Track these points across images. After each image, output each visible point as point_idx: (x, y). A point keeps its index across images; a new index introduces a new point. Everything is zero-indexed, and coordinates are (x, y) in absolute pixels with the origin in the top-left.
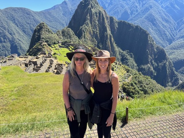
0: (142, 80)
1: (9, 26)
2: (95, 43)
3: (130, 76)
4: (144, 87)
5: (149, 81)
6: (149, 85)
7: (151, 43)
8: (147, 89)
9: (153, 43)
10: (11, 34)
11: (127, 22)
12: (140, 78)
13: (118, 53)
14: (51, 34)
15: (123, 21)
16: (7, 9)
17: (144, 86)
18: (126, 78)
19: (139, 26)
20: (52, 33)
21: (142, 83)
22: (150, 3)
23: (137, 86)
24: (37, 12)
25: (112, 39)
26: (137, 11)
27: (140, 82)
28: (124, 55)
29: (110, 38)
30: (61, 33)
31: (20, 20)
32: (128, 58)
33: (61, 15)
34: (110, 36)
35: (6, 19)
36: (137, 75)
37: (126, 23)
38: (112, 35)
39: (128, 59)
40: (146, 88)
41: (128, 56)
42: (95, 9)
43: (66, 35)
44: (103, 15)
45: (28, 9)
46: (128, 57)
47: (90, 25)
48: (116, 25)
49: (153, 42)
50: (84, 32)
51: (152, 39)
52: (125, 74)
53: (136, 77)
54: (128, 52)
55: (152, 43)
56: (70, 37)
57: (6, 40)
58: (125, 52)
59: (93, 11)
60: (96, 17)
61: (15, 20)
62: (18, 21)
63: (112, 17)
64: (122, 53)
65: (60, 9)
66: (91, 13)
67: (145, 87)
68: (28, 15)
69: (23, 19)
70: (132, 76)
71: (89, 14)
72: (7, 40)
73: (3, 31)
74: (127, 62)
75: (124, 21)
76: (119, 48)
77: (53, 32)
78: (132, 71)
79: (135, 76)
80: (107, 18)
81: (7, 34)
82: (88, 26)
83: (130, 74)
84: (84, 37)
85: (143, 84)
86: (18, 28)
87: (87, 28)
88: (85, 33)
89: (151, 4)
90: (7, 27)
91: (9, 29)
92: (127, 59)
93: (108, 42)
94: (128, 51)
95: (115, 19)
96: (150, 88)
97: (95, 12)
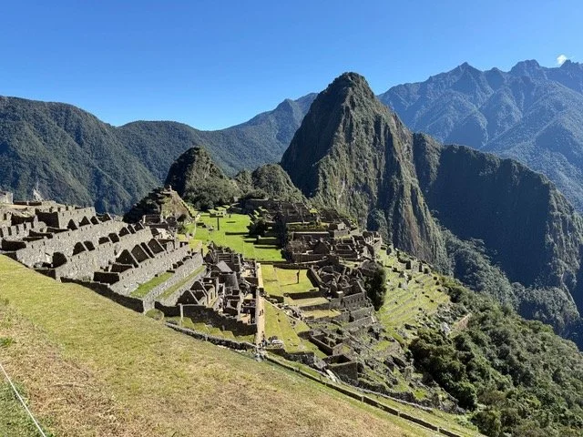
0: (511, 332)
1: (129, 169)
2: (360, 211)
3: (464, 313)
4: (515, 358)
5: (544, 339)
6: (542, 353)
7: (564, 218)
8: (530, 367)
9: (573, 217)
10: (129, 190)
11: (471, 148)
12: (499, 323)
13: (442, 249)
14: (218, 178)
15: (457, 146)
16: (129, 125)
17: (518, 354)
18: (442, 320)
19: (516, 162)
20: (221, 177)
21: (508, 343)
22: (552, 94)
23: (485, 351)
24: (207, 132)
25: (421, 200)
26: (509, 119)
27: (499, 339)
28: (467, 254)
29: (412, 197)
30: (249, 177)
31: (159, 153)
32: (481, 266)
33: (274, 138)
34: (413, 191)
35: (124, 150)
36: (491, 314)
37: (469, 154)
38: (419, 189)
39: (481, 269)
40: (526, 366)
41: (480, 259)
42: (361, 110)
43: (265, 181)
44: (387, 127)
45: (182, 125)
46: (482, 261)
47: (344, 156)
48: (435, 159)
49: (572, 213)
50: (325, 177)
51: (565, 202)
52: (441, 306)
53: (482, 320)
54: (478, 244)
55: (569, 216)
56: (277, 189)
57: (114, 207)
58: (467, 246)
59: (356, 115)
60: (367, 132)
61: (146, 153)
62: (154, 157)
63: (420, 135)
64: (458, 246)
65: (270, 124)
66: (348, 123)
67: (521, 359)
68: (183, 142)
69: (168, 152)
70: (470, 315)
71: (344, 124)
72: (117, 206)
73: (111, 182)
74: (477, 279)
75: (462, 148)
76: (448, 232)
77: (223, 175)
78: (470, 297)
79: (482, 314)
80: (403, 137)
81: (119, 189)
82: (337, 158)
83: (465, 308)
84: (324, 192)
85: (513, 347)
86: (151, 174)
87: (335, 166)
88: (328, 180)
89: (558, 98)
90: (122, 171)
91: (128, 178)
92: (476, 269)
93: (407, 210)
94: (481, 241)
95: (429, 140)
96: (545, 367)
97: (362, 119)
